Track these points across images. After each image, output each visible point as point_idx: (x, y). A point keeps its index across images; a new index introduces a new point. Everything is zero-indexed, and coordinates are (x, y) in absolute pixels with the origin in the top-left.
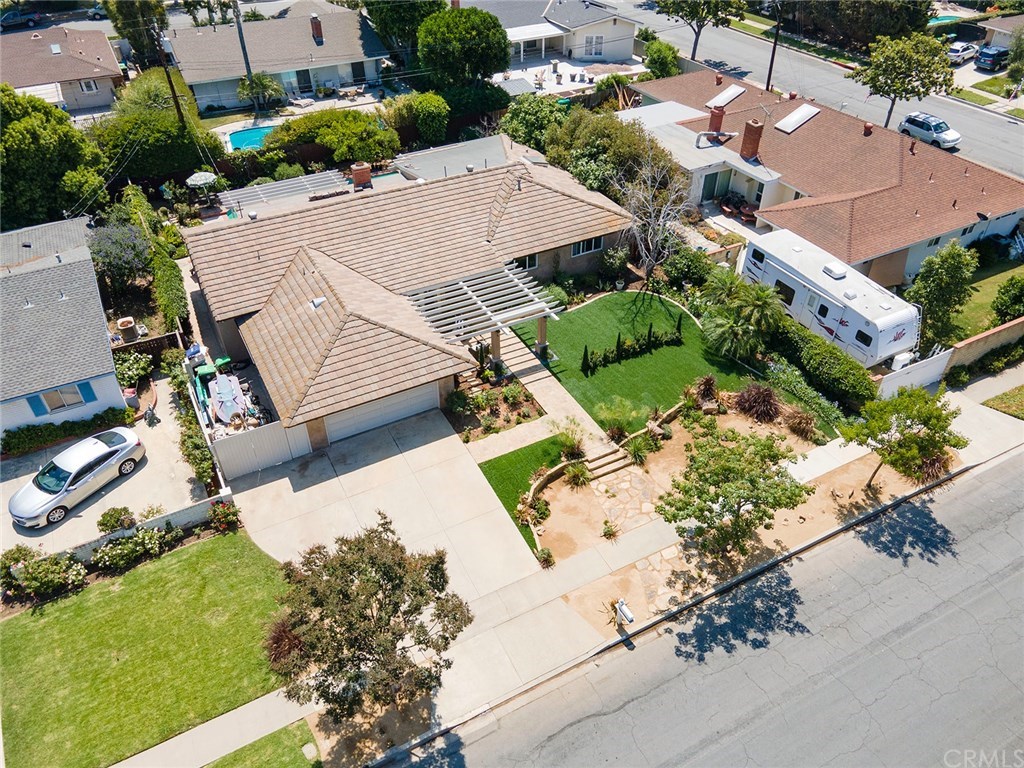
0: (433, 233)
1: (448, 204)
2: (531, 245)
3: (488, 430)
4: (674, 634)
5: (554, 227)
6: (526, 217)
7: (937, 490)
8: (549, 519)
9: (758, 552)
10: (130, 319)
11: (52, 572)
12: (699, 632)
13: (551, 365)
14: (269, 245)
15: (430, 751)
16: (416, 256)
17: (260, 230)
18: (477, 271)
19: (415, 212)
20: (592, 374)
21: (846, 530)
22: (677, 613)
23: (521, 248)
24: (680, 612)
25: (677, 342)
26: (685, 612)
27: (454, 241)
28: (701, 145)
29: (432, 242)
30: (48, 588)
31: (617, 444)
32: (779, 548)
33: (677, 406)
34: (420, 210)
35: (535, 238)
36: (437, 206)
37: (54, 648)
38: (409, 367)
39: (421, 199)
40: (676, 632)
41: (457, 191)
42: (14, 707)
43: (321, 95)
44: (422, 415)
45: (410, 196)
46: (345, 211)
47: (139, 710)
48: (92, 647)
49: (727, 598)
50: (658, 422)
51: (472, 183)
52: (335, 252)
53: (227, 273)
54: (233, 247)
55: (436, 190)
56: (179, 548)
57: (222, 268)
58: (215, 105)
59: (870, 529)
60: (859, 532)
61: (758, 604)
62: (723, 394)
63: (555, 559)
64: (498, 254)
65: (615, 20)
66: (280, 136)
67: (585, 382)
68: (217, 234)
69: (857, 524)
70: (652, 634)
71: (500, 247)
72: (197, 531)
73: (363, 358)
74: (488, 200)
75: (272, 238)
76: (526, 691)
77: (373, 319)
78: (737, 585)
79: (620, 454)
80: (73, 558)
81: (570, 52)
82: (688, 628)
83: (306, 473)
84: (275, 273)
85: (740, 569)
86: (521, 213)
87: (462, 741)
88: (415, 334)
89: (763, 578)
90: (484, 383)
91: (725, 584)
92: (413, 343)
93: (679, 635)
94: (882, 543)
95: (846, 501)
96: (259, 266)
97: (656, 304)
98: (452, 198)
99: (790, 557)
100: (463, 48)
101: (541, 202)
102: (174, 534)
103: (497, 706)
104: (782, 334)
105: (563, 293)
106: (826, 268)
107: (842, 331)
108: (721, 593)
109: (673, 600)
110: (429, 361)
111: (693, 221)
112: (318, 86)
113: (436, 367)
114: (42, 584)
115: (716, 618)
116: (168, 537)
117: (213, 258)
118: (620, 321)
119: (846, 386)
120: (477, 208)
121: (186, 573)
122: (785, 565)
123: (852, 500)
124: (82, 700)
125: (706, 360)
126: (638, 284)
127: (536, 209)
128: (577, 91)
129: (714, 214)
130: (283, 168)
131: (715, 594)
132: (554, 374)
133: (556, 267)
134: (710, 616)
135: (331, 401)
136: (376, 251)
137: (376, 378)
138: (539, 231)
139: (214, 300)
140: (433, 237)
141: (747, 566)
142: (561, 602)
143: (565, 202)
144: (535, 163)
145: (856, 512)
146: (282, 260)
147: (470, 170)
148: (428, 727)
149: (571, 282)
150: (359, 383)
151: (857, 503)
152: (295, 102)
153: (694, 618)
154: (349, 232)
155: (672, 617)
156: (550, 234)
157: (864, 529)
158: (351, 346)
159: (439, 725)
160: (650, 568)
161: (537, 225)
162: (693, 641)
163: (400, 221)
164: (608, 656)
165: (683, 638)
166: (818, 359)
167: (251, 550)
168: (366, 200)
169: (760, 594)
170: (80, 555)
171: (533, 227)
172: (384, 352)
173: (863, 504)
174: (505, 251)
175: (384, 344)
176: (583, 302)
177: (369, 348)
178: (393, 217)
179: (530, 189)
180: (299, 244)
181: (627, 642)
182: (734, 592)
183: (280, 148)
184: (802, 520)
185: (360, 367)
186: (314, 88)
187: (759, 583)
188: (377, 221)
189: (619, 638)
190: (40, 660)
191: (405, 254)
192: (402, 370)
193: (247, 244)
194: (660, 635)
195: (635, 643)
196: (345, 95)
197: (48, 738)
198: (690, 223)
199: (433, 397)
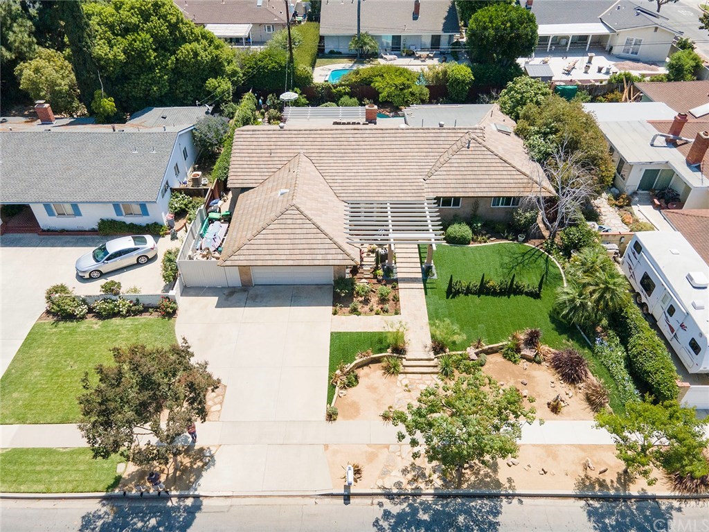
0: (389, 164)
1: (411, 146)
2: (455, 190)
3: (354, 311)
4: (382, 509)
5: (480, 181)
6: (463, 169)
7: (693, 503)
8: (354, 388)
9: (488, 479)
10: (200, 173)
11: (69, 305)
12: (401, 518)
13: (428, 281)
14: (281, 147)
15: (181, 503)
16: (368, 178)
17: (280, 136)
18: (403, 199)
19: (386, 147)
20: (453, 297)
21: (580, 497)
22: (396, 494)
23: (446, 190)
24: (399, 495)
25: (536, 295)
26: (402, 497)
27: (401, 174)
28: (655, 143)
29: (385, 171)
30: (64, 312)
31: (435, 355)
32: (507, 485)
33: (501, 344)
34: (389, 147)
35: (462, 186)
36: (403, 146)
37: (49, 347)
38: (312, 251)
39: (394, 139)
40: (385, 507)
41: (423, 139)
42: (13, 371)
43: (404, 54)
44: (319, 286)
45: (387, 135)
46: (339, 136)
47: (62, 400)
48: (65, 354)
49: (440, 502)
50: (477, 350)
51: (436, 135)
52: (318, 161)
53: (248, 159)
54: (259, 143)
55: (408, 135)
56: (138, 317)
57: (247, 155)
58: (335, 50)
59: (601, 507)
60: (589, 505)
61: (461, 519)
62: (544, 348)
63: (339, 418)
64: (425, 190)
65: (656, 28)
66: (350, 77)
67: (444, 302)
68: (254, 132)
69: (593, 498)
70: (368, 501)
71: (431, 186)
72: (151, 310)
73: (287, 236)
74: (443, 150)
75: (285, 143)
76: (261, 496)
77: (306, 212)
78: (456, 496)
79: (432, 363)
80: (84, 301)
81: (611, 48)
82: (395, 509)
83: (230, 299)
84: (275, 166)
85: (465, 486)
86: (460, 165)
87: (202, 507)
88: (327, 231)
89: (479, 502)
90: (374, 278)
91: (445, 491)
92: (323, 236)
93: (385, 511)
94: (604, 523)
95: (594, 475)
96: (269, 159)
97: (541, 261)
98: (416, 142)
99: (514, 496)
100: (496, 35)
101: (480, 161)
102: (137, 307)
103: (237, 497)
104: (623, 317)
105: (470, 231)
106: (689, 275)
107: (680, 333)
108: (439, 496)
109: (398, 484)
110: (327, 251)
111: (619, 204)
112: (404, 48)
113: (329, 257)
114: (61, 310)
115: (421, 512)
116: (133, 308)
117: (245, 147)
118: (502, 266)
119: (653, 381)
120: (431, 154)
121: (132, 332)
122: (505, 500)
123: (602, 477)
124: (42, 381)
125: (550, 317)
126: (537, 242)
127: (473, 165)
128: (596, 81)
129: (642, 202)
130: (345, 99)
131: (434, 495)
132: (425, 289)
133: (475, 212)
134: (418, 509)
135: (252, 257)
136: (345, 168)
137: (287, 252)
138: (467, 181)
139: (232, 174)
140: (387, 167)
141: (472, 486)
142: (322, 447)
143: (499, 165)
144: (499, 131)
145: (597, 488)
146: (284, 159)
147: (441, 126)
148: (188, 488)
149: (479, 225)
150: (275, 252)
151: (604, 481)
152: (385, 56)
153: (406, 504)
154: (334, 151)
155: (390, 496)
156: (474, 185)
157: (596, 504)
158: (283, 226)
159: (196, 490)
160: (398, 453)
161: (468, 177)
162: (392, 521)
163: (372, 151)
164: (327, 500)
165: (387, 514)
166: (640, 348)
167: (170, 333)
168: (356, 131)
169: (468, 512)
170: (88, 300)
171: (464, 177)
172: (302, 236)
173: (609, 484)
174: (433, 190)
175: (305, 231)
176: (485, 242)
177: (294, 231)
178: (369, 147)
179: (477, 149)
180: (299, 151)
181: (347, 498)
182: (449, 500)
183: (347, 85)
184: (543, 472)
185: (281, 242)
186: (402, 49)
187: (473, 504)
188: (357, 147)
189: (342, 491)
190: (39, 350)
191: (362, 174)
192: (306, 252)
193: (268, 143)
194: (372, 504)
195: (352, 501)
196: (419, 57)
197: (15, 395)
198: (616, 205)
199: (329, 277)
